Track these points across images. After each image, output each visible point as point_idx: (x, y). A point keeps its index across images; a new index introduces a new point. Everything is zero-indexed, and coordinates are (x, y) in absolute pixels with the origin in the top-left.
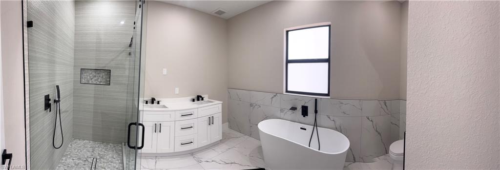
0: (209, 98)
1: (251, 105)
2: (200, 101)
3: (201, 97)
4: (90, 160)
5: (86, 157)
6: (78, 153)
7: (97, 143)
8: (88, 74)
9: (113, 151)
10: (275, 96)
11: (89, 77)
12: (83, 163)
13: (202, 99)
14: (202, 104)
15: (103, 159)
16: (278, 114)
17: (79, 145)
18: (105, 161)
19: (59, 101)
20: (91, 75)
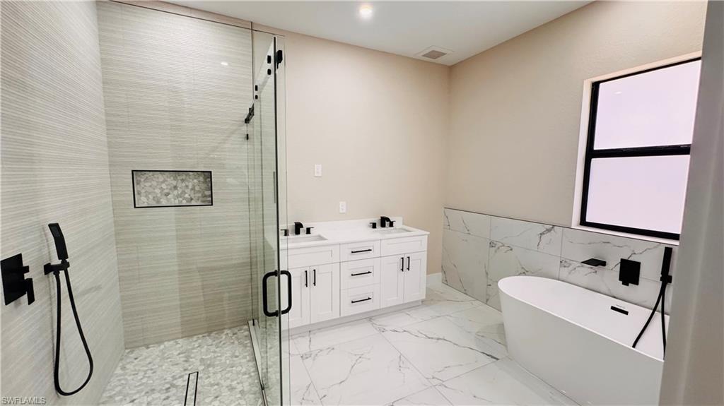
0: (403, 224)
1: (492, 244)
2: (387, 228)
3: (388, 220)
4: (181, 383)
5: (169, 379)
6: (144, 381)
7: (195, 338)
9: (233, 343)
10: (549, 230)
11: (158, 191)
12: (163, 397)
13: (391, 225)
14: (389, 232)
15: (214, 366)
16: (555, 269)
18: (218, 369)
19: (65, 266)
20: (164, 186)
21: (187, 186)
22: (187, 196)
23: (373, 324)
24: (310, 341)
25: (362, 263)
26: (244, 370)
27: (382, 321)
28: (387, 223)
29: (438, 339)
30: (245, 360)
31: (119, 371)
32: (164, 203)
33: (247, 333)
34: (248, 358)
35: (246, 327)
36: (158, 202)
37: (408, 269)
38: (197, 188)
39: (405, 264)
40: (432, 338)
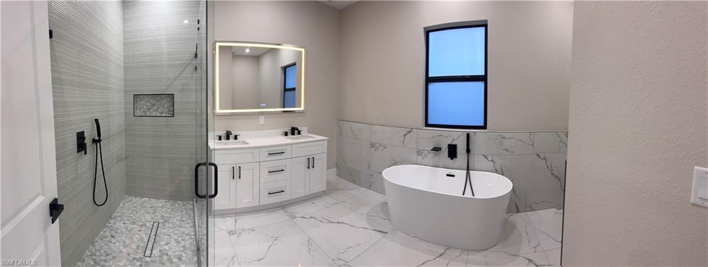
0: (308, 132)
1: (372, 145)
2: (296, 136)
3: (297, 129)
4: (149, 225)
5: (143, 220)
6: (132, 215)
7: (160, 201)
8: (144, 102)
9: (182, 211)
10: (409, 132)
11: (145, 107)
12: (138, 229)
13: (299, 133)
14: (298, 139)
15: (168, 223)
16: (414, 158)
17: (135, 205)
18: (171, 225)
19: (99, 141)
20: (148, 104)
21: (160, 104)
22: (160, 110)
23: (285, 212)
24: (236, 221)
25: (276, 163)
26: (187, 232)
27: (293, 209)
28: (296, 132)
29: (339, 223)
30: (187, 225)
31: (121, 205)
32: (148, 114)
33: (192, 207)
34: (191, 224)
35: (191, 202)
36: (146, 114)
37: (313, 167)
38: (166, 105)
39: (310, 163)
40: (333, 222)
